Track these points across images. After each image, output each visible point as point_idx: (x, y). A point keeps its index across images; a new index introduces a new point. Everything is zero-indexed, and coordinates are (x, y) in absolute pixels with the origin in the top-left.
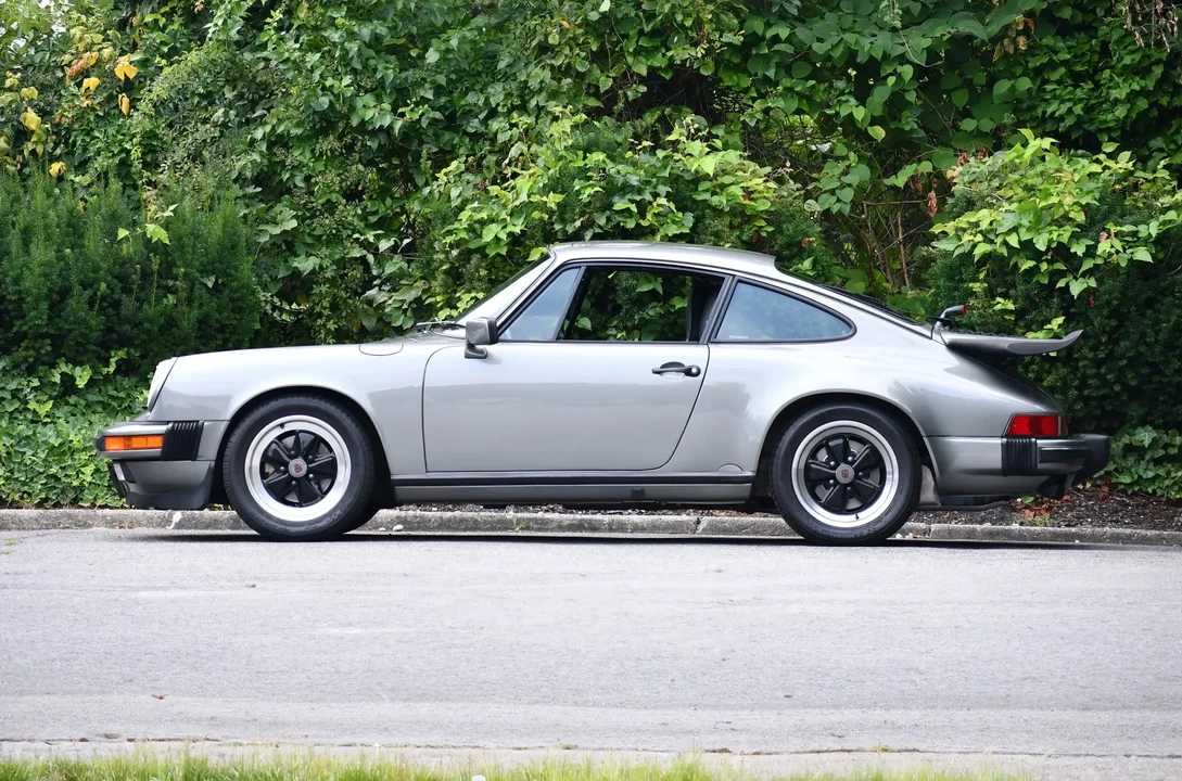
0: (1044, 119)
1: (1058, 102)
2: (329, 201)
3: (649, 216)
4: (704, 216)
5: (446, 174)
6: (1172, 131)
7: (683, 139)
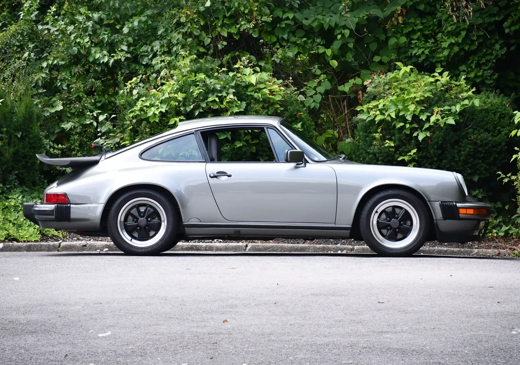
0: (411, 57)
1: (418, 48)
2: (78, 96)
3: (225, 103)
4: (250, 103)
5: (130, 84)
6: (470, 62)
7: (242, 67)
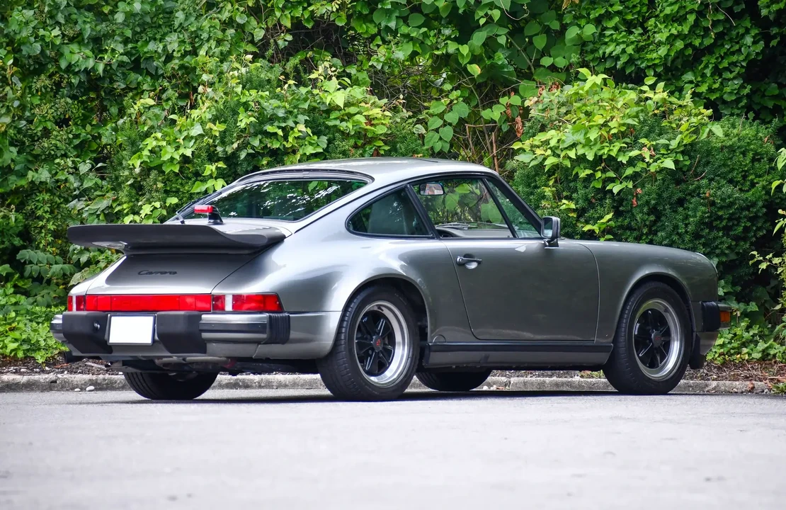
0: (604, 58)
1: (615, 44)
2: (45, 128)
3: (290, 139)
4: (334, 139)
7: (321, 78)
